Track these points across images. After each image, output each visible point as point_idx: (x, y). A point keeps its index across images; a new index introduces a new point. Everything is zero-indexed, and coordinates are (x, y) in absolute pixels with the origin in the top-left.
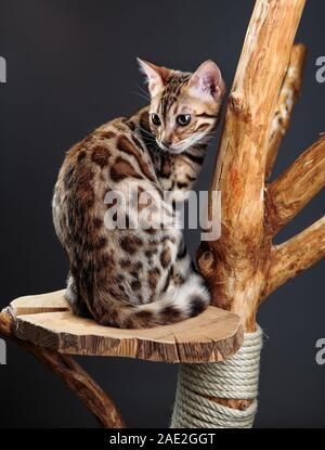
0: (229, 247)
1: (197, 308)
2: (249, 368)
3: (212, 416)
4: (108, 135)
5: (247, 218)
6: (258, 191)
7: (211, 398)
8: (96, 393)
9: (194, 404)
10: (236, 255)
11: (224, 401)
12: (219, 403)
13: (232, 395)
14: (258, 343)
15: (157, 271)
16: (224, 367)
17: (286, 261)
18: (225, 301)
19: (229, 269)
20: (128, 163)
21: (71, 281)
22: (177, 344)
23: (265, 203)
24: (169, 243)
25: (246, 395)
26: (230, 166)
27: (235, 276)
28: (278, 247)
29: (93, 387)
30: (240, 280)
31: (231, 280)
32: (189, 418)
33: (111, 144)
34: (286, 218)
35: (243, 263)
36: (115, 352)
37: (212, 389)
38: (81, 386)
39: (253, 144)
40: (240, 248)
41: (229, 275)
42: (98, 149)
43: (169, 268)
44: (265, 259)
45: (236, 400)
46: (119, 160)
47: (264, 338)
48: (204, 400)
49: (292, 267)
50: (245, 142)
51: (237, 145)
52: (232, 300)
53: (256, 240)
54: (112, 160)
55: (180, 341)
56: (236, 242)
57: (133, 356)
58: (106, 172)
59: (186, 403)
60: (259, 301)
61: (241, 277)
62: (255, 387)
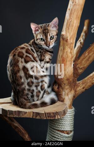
0: (62, 82)
1: (53, 102)
2: (70, 121)
3: (59, 136)
4: (23, 48)
5: (68, 72)
6: (71, 64)
7: (58, 131)
8: (21, 129)
9: (53, 133)
10: (65, 84)
11: (63, 132)
12: (61, 132)
13: (65, 129)
14: (73, 113)
15: (40, 92)
16: (62, 120)
17: (81, 86)
18: (62, 99)
19: (63, 89)
20: (29, 57)
21: (12, 94)
22: (45, 113)
23: (74, 68)
24: (44, 83)
25: (70, 129)
26: (62, 56)
27: (65, 91)
28: (79, 82)
29: (20, 127)
30: (67, 92)
31: (64, 93)
32: (52, 137)
33: (24, 51)
34: (81, 72)
35: (67, 87)
36: (26, 116)
37: (58, 128)
38: (17, 127)
39: (69, 49)
40: (66, 82)
41: (63, 91)
42: (20, 52)
43: (44, 90)
44: (75, 86)
45: (66, 131)
46: (27, 56)
47: (75, 111)
48: (56, 131)
49: (83, 88)
50: (66, 48)
51: (64, 49)
52: (64, 99)
53: (71, 80)
54: (24, 56)
55: (46, 112)
56: (64, 80)
57: (31, 117)
58: (23, 60)
59: (51, 132)
60: (73, 99)
61: (67, 91)
62: (72, 127)
